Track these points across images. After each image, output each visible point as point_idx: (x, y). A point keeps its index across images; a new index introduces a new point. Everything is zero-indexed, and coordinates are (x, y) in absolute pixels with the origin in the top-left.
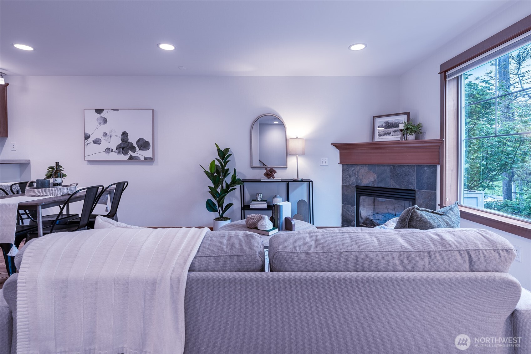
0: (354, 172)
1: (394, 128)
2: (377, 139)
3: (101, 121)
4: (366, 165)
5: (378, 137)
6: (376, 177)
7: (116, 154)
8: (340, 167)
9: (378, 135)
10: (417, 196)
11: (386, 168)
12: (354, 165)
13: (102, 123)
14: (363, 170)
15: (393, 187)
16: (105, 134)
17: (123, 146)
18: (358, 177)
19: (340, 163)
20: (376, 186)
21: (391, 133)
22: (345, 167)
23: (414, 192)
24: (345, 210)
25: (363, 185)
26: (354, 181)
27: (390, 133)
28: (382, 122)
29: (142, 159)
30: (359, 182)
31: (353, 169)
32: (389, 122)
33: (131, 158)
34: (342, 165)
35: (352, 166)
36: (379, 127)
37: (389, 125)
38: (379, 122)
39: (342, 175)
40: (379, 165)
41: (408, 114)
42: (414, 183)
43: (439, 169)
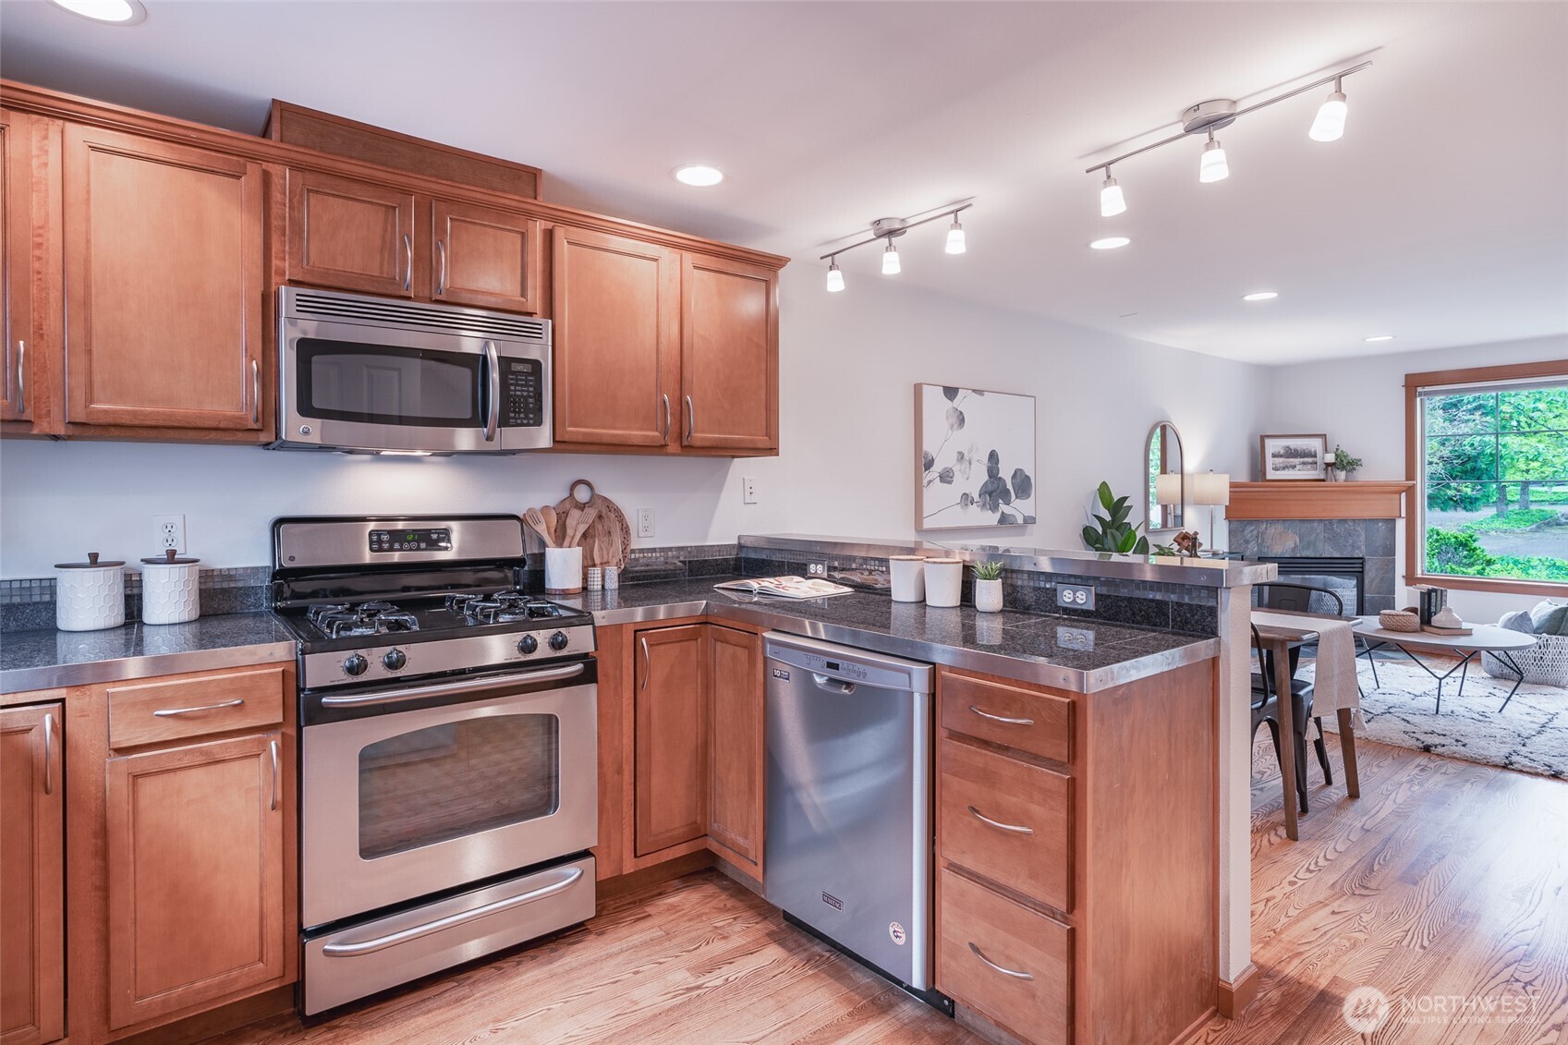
0: (1255, 532)
1: (1301, 458)
2: (1271, 475)
3: (954, 420)
4: (1279, 520)
5: (1274, 471)
6: (1298, 540)
7: (979, 509)
8: (1224, 526)
9: (1273, 468)
10: (1367, 567)
11: (1315, 525)
12: (1254, 521)
13: (956, 426)
14: (1273, 530)
15: (1329, 556)
16: (961, 456)
17: (990, 488)
18: (1262, 542)
19: (1225, 519)
20: (1298, 556)
21: (1298, 466)
22: (1235, 525)
23: (1361, 561)
25: (1273, 556)
26: (1255, 549)
27: (1295, 467)
28: (1278, 445)
29: (1020, 521)
30: (1265, 551)
31: (1253, 528)
32: (1292, 447)
33: (1004, 519)
34: (1228, 522)
35: (1250, 522)
36: (1274, 456)
37: (1291, 453)
38: (1272, 446)
39: (1230, 540)
40: (1303, 521)
41: (1324, 436)
42: (1363, 548)
43: (1401, 525)
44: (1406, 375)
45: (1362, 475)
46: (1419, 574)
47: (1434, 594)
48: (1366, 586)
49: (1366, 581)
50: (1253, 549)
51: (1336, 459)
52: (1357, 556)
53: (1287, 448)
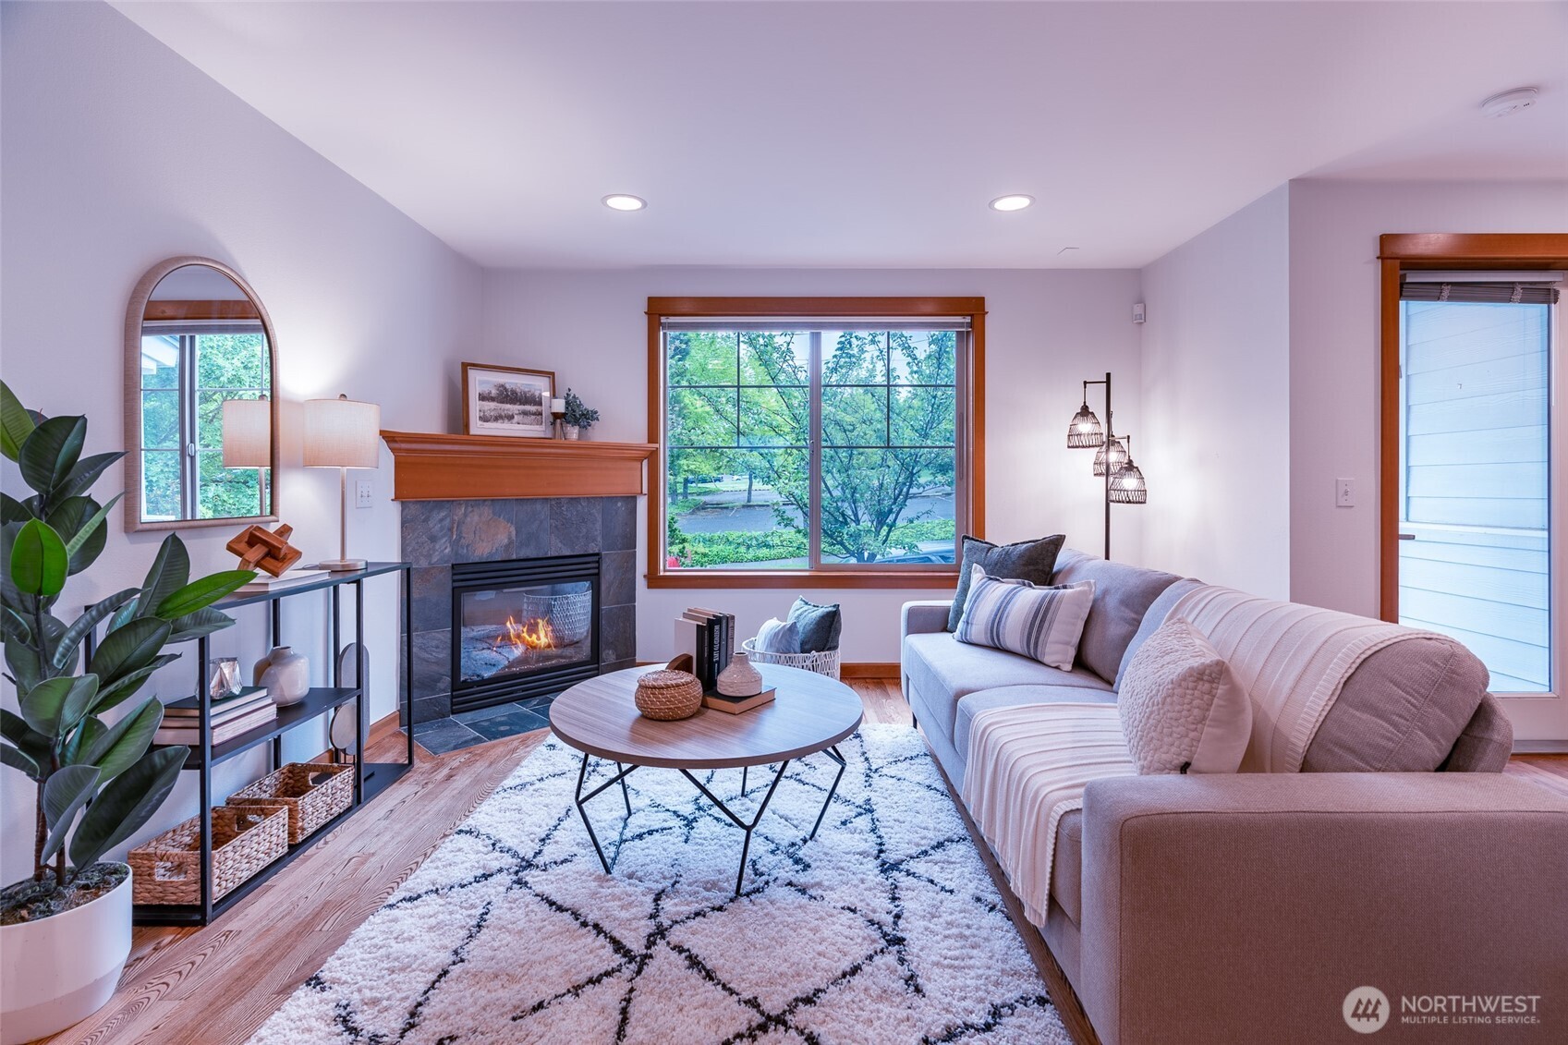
0: (447, 523)
1: (520, 404)
2: (478, 428)
4: (485, 500)
5: (481, 423)
6: (514, 533)
8: (393, 512)
9: (480, 417)
10: (604, 567)
11: (538, 506)
12: (448, 501)
14: (476, 518)
15: (557, 554)
18: (460, 537)
19: (397, 498)
20: (514, 557)
21: (516, 416)
22: (413, 509)
23: (596, 558)
24: (415, 649)
25: (477, 560)
26: (447, 551)
27: (512, 417)
28: (487, 382)
30: (465, 551)
31: (443, 514)
32: (508, 386)
34: (402, 503)
35: (439, 505)
36: (483, 398)
37: (507, 396)
38: (481, 382)
39: (403, 538)
40: (520, 501)
41: (551, 375)
42: (599, 539)
43: (642, 504)
44: (649, 299)
45: (600, 434)
46: (662, 570)
47: (717, 627)
48: (603, 595)
49: (603, 587)
50: (443, 551)
51: (567, 408)
52: (591, 552)
53: (502, 387)
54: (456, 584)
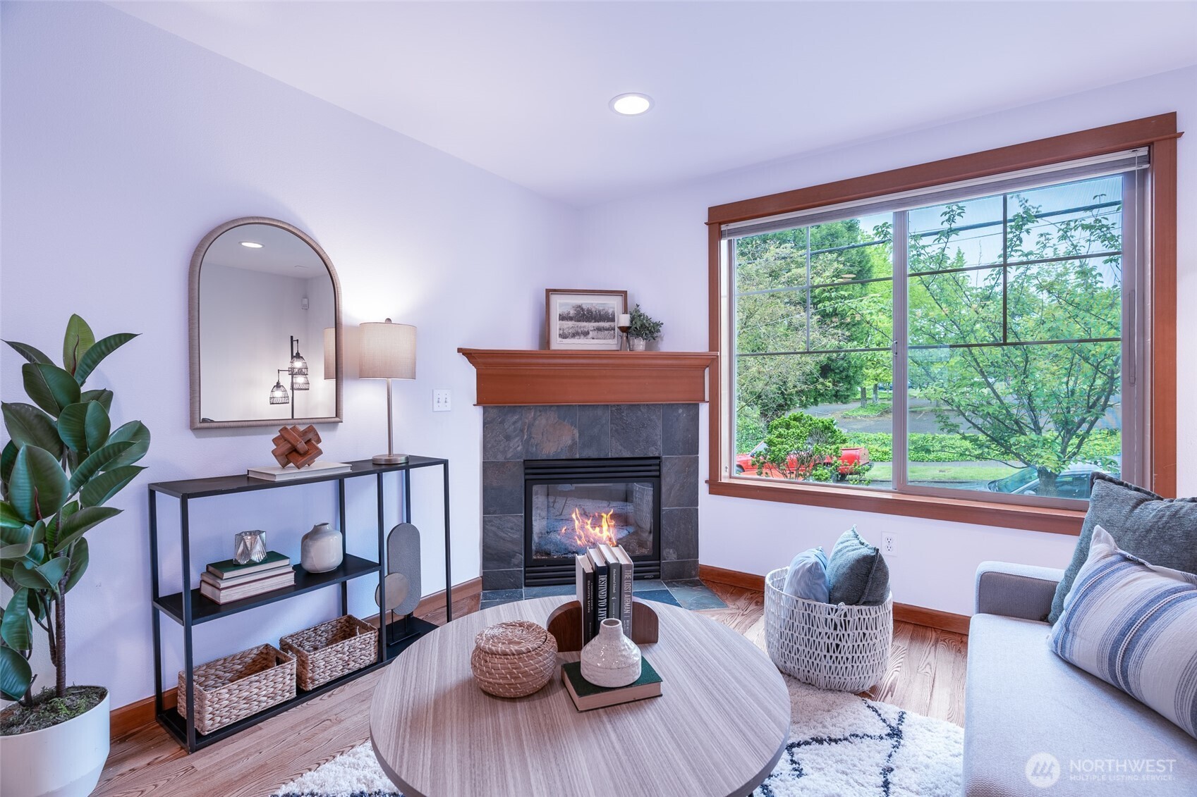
0: (519, 425)
1: (595, 322)
2: (557, 344)
4: (551, 406)
5: (561, 339)
6: (577, 435)
8: (477, 415)
9: (560, 335)
10: (664, 470)
11: (599, 412)
12: (520, 407)
14: (544, 421)
15: (617, 456)
18: (530, 437)
19: (479, 403)
20: (577, 456)
21: (591, 332)
22: (493, 413)
23: (657, 461)
24: (493, 528)
25: (544, 458)
26: (519, 448)
27: (588, 333)
28: (566, 304)
30: (534, 449)
31: (516, 417)
32: (584, 307)
34: (484, 408)
35: (513, 410)
36: (562, 318)
37: (584, 315)
38: (561, 305)
39: (484, 436)
40: (583, 407)
41: (624, 294)
42: (660, 443)
43: (704, 410)
44: (710, 209)
45: (670, 344)
46: (725, 478)
48: (664, 497)
49: (664, 489)
50: (516, 448)
51: (631, 322)
52: (651, 455)
53: (580, 307)
54: (528, 477)
